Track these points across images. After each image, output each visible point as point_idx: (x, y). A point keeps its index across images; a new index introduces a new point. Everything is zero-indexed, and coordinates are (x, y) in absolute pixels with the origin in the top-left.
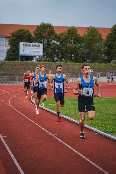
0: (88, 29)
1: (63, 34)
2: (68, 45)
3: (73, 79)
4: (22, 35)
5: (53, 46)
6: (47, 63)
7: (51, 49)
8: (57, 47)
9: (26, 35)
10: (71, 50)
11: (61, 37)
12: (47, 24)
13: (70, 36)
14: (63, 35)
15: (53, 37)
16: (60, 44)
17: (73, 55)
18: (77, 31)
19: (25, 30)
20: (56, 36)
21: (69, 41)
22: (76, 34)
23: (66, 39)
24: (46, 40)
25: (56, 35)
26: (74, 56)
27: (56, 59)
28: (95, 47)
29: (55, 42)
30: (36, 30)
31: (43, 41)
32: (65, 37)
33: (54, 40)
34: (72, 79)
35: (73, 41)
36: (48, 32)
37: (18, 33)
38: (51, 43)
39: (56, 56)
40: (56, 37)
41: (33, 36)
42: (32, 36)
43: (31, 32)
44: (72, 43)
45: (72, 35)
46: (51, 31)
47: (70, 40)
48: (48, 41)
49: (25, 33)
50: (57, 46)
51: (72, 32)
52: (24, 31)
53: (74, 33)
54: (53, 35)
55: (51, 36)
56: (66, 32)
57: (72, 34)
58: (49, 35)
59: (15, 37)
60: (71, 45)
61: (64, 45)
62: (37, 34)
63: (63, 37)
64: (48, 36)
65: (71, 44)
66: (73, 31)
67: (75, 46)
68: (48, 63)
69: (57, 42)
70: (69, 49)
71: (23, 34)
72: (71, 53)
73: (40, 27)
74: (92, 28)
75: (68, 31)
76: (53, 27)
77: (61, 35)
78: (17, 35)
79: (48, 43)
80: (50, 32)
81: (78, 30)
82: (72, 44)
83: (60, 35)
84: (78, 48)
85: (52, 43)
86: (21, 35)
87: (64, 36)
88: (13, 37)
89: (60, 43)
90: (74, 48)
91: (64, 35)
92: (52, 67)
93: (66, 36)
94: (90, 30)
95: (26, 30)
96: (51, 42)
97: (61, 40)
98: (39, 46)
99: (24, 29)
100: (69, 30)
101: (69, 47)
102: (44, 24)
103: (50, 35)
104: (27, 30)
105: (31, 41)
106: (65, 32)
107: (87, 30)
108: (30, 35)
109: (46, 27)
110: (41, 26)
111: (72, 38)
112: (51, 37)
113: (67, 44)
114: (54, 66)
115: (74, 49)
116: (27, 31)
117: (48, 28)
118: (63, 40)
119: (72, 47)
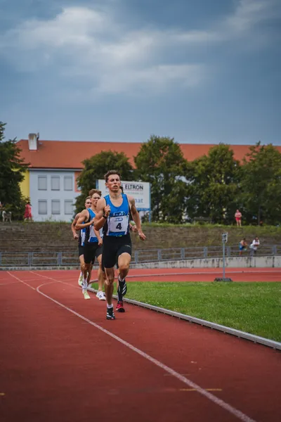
0: (252, 148)
1: (200, 161)
2: (213, 186)
3: (213, 261)
4: (108, 166)
5: (178, 189)
6: (158, 226)
7: (173, 196)
8: (187, 190)
9: (117, 164)
10: (220, 198)
11: (197, 167)
12: (163, 138)
13: (215, 165)
14: (200, 163)
15: (177, 167)
16: (194, 184)
17: (224, 210)
18: (232, 154)
19: (115, 154)
20: (185, 165)
21: (215, 176)
22: (230, 162)
23: (208, 171)
24: (162, 175)
25: (184, 163)
26: (227, 211)
27: (185, 217)
28: (268, 190)
29: (183, 179)
30: (139, 154)
31: (157, 178)
32: (204, 168)
33: (181, 176)
34: (211, 259)
35: (223, 177)
36: (166, 158)
37: (99, 161)
38: (173, 181)
39: (185, 210)
40: (185, 168)
41: (134, 166)
42: (131, 168)
43: (128, 159)
44: (223, 181)
45: (221, 163)
46: (173, 154)
47: (217, 175)
48: (167, 178)
49: (116, 160)
50: (186, 187)
51: (221, 156)
52: (112, 155)
53: (226, 159)
54: (178, 165)
55: (174, 166)
56: (207, 156)
57: (221, 161)
58: (168, 165)
59: (92, 171)
60: (219, 186)
61: (203, 187)
62: (142, 161)
63: (199, 168)
64: (166, 167)
65: (218, 184)
66: (224, 155)
67: (228, 188)
68: (161, 226)
69: (187, 179)
70: (215, 195)
71: (111, 162)
72: (221, 203)
73: (147, 146)
74: (260, 147)
75: (211, 155)
76: (177, 146)
77: (197, 164)
78: (98, 164)
79: (166, 182)
80: (172, 158)
81: (235, 152)
82: (221, 183)
83: (193, 163)
84: (236, 193)
85: (175, 181)
86: (107, 164)
87: (203, 165)
88: (87, 170)
89: (193, 181)
90: (226, 192)
91: (204, 163)
92: (169, 234)
93: (208, 166)
94: (256, 152)
95: (117, 153)
96: (174, 178)
97: (196, 175)
98: (141, 188)
99: (113, 151)
100: (215, 153)
101: (214, 191)
102: (157, 140)
103: (172, 164)
104: (119, 153)
105: (129, 178)
106: (205, 156)
107: (250, 152)
108: (127, 164)
109: (162, 148)
110: (150, 145)
111: (222, 169)
112: (174, 168)
113: (210, 185)
114: (174, 231)
115: (226, 195)
116: (120, 157)
117: (166, 147)
118: (200, 176)
119: (222, 189)
